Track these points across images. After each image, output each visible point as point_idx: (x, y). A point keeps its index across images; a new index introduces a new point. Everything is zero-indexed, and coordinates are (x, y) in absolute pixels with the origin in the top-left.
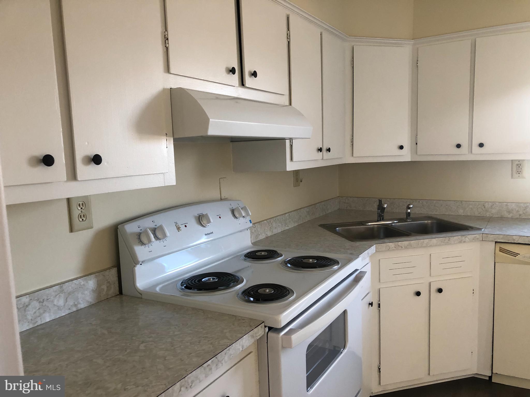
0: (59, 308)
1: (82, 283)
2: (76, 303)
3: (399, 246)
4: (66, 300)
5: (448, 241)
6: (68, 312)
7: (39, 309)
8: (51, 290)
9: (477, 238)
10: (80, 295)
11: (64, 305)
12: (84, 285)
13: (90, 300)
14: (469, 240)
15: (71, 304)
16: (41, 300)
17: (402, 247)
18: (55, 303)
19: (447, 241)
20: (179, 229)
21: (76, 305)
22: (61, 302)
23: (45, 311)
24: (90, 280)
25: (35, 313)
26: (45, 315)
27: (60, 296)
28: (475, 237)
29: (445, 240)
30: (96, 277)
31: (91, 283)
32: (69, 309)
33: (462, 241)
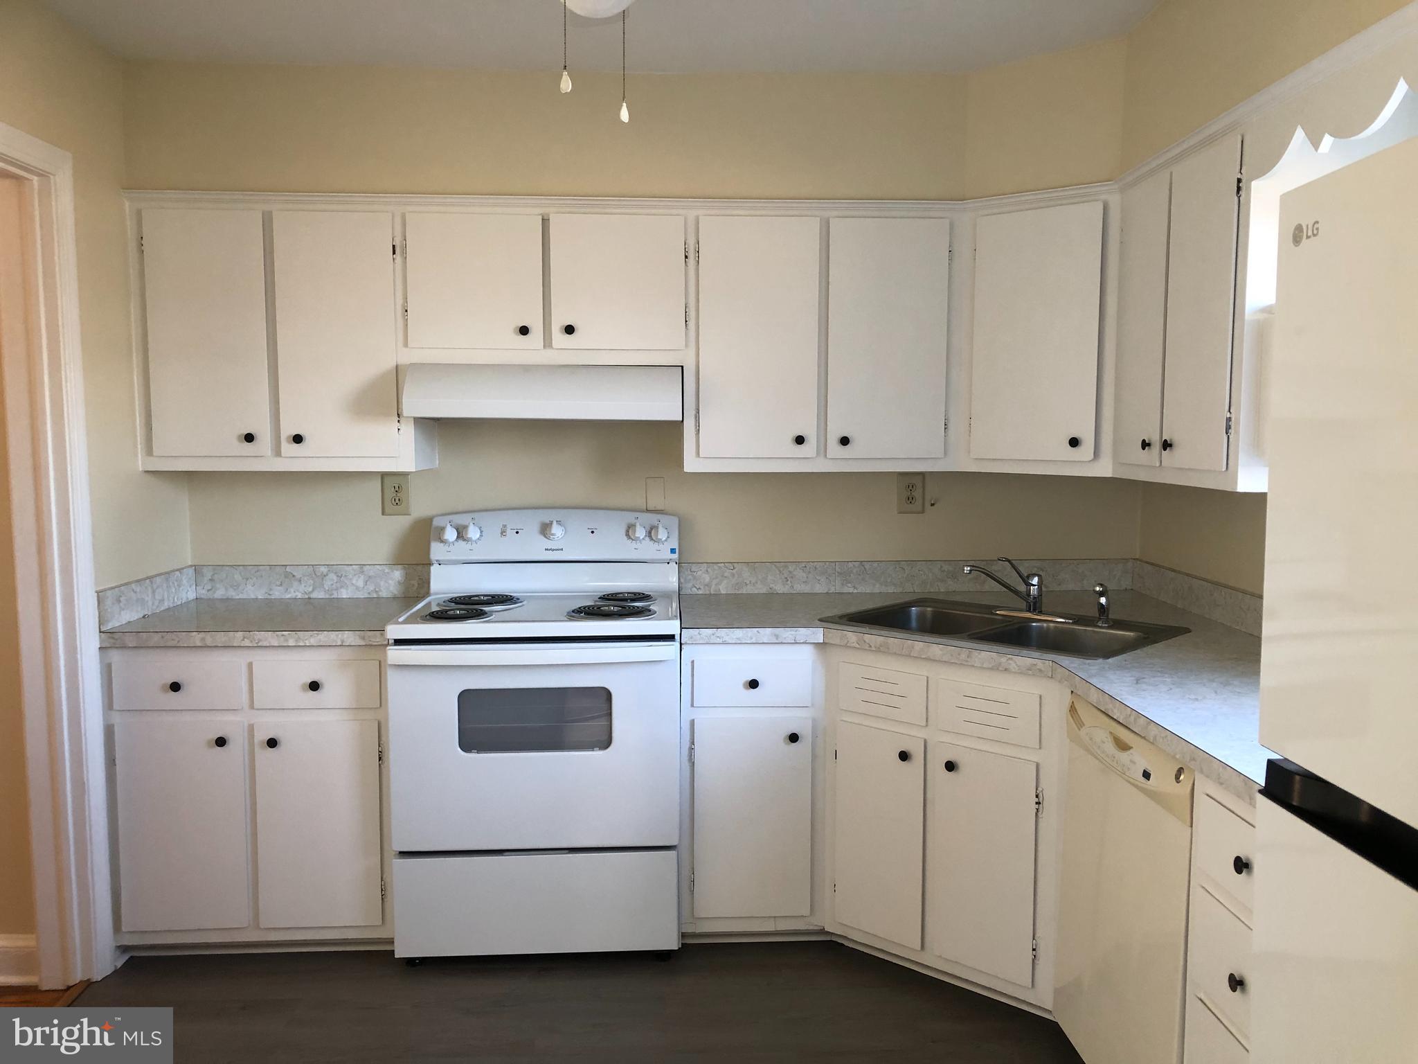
0: (357, 588)
1: (387, 571)
2: (377, 590)
3: (865, 641)
4: (366, 583)
5: (968, 657)
6: (366, 596)
7: (336, 582)
8: (350, 568)
9: (1038, 667)
10: (382, 583)
11: (364, 587)
12: (388, 573)
13: (396, 593)
14: (1017, 668)
15: (372, 589)
16: (340, 575)
17: (870, 646)
18: (354, 582)
19: (963, 656)
20: (503, 533)
21: (376, 592)
22: (360, 583)
23: (342, 587)
24: (397, 570)
25: (332, 585)
26: (342, 590)
27: (359, 577)
28: (1034, 664)
29: (959, 654)
30: (405, 568)
31: (398, 574)
32: (369, 593)
33: (1000, 664)
